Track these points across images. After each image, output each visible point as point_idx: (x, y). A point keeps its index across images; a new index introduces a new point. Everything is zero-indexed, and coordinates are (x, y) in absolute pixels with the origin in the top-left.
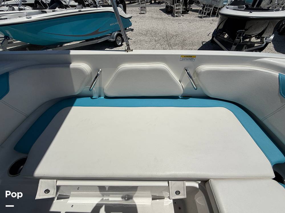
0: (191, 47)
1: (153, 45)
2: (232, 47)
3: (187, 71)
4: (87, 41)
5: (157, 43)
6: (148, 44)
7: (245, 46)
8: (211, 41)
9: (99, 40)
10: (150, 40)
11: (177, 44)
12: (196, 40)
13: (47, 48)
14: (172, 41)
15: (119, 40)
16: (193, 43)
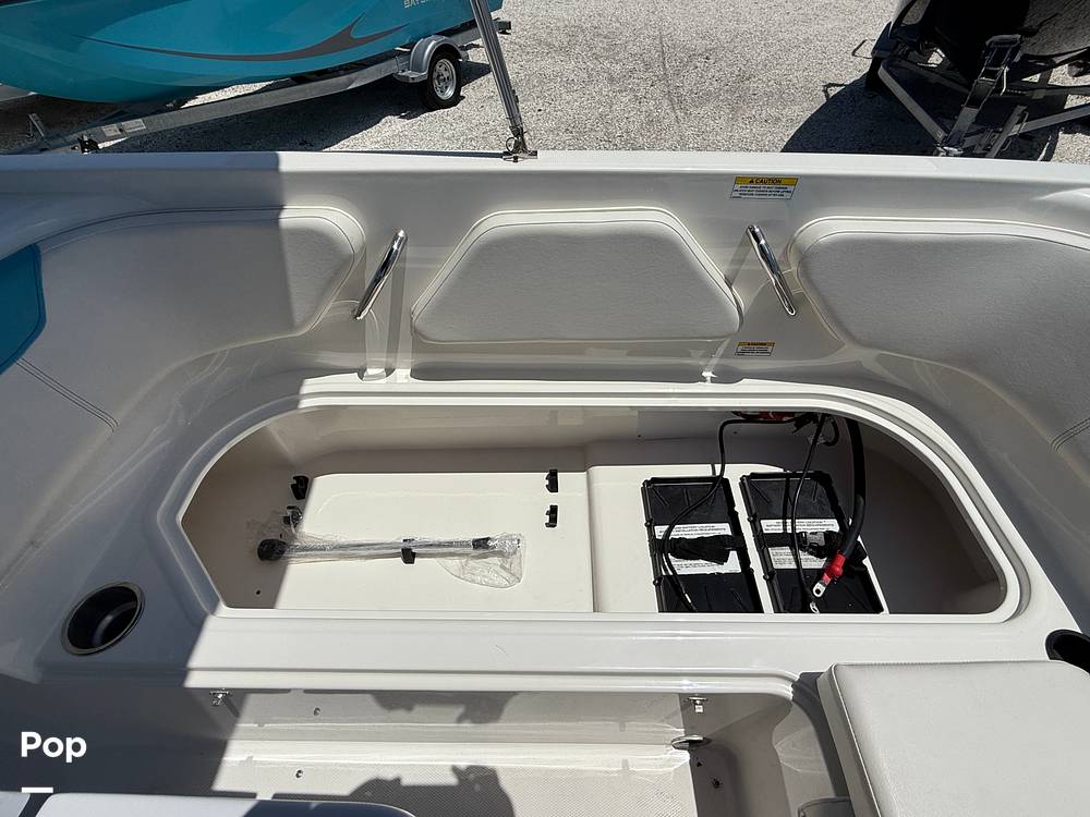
0: (773, 112)
1: (599, 102)
2: (958, 114)
3: (758, 241)
4: (300, 79)
5: (620, 91)
6: (575, 95)
7: (1020, 109)
8: (867, 82)
9: (354, 75)
10: (585, 76)
11: (709, 94)
12: (797, 77)
13: (122, 113)
14: (689, 81)
15: (446, 75)
16: (782, 92)
